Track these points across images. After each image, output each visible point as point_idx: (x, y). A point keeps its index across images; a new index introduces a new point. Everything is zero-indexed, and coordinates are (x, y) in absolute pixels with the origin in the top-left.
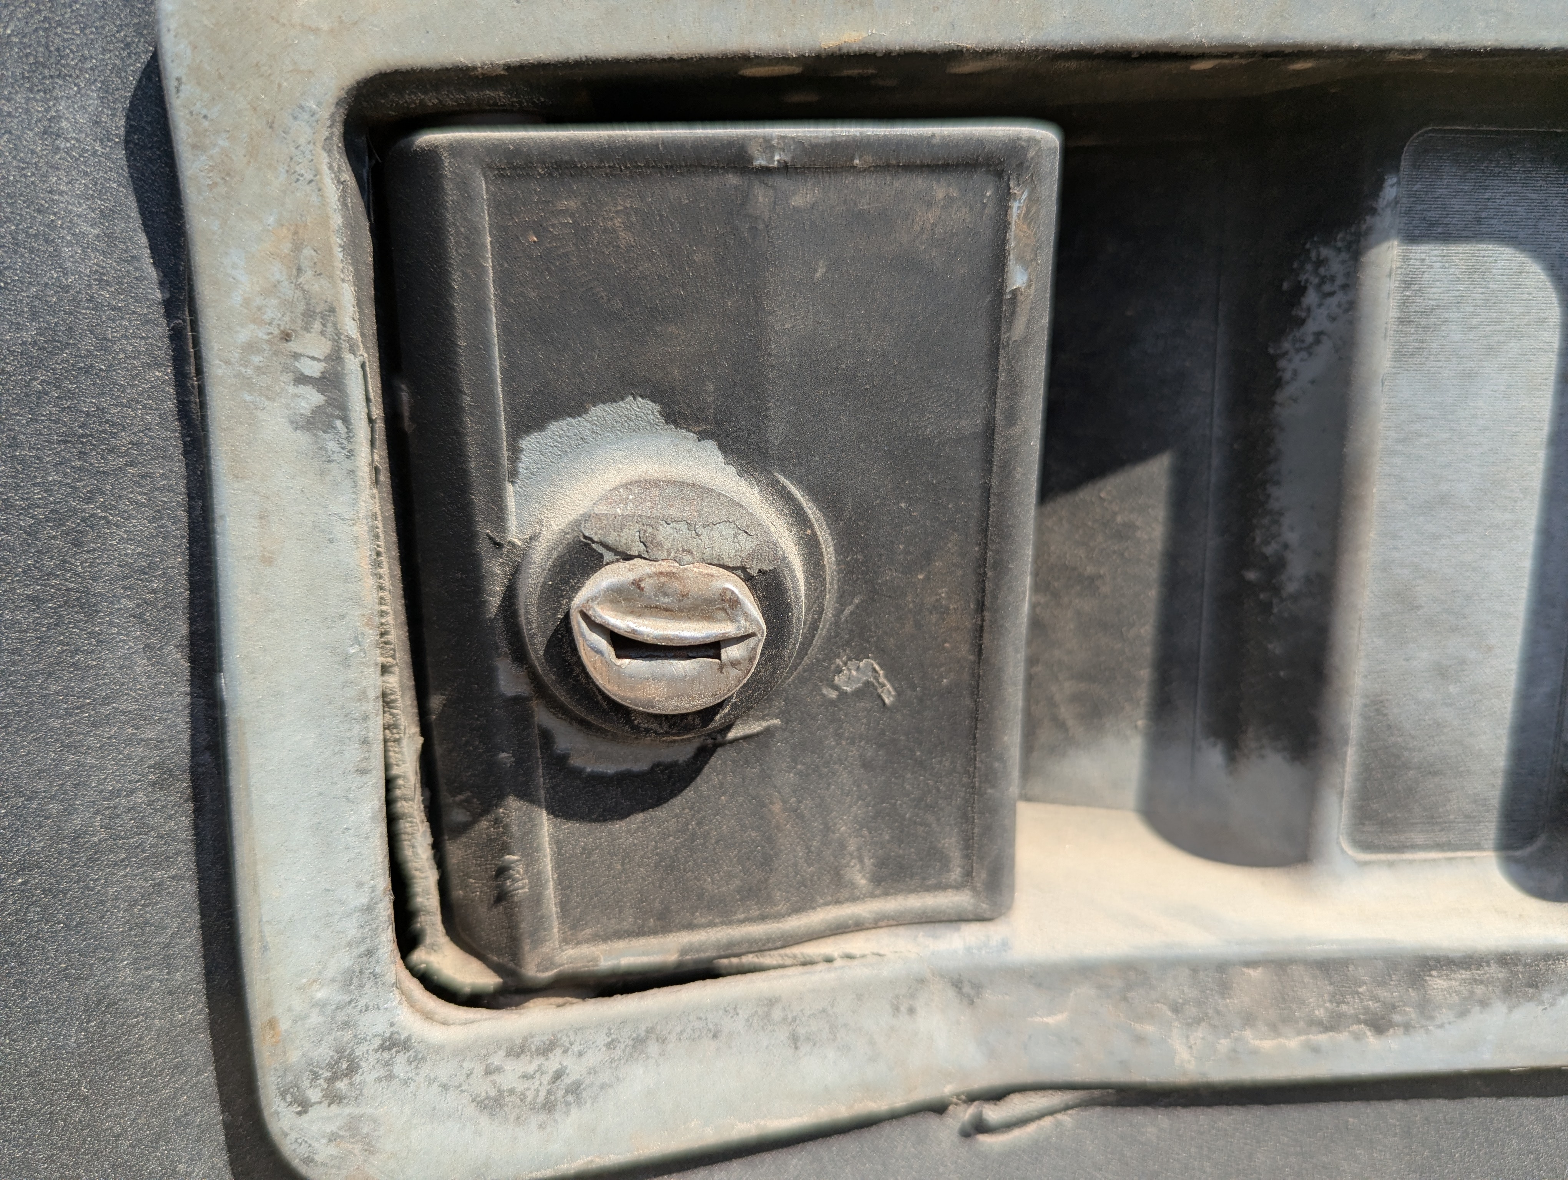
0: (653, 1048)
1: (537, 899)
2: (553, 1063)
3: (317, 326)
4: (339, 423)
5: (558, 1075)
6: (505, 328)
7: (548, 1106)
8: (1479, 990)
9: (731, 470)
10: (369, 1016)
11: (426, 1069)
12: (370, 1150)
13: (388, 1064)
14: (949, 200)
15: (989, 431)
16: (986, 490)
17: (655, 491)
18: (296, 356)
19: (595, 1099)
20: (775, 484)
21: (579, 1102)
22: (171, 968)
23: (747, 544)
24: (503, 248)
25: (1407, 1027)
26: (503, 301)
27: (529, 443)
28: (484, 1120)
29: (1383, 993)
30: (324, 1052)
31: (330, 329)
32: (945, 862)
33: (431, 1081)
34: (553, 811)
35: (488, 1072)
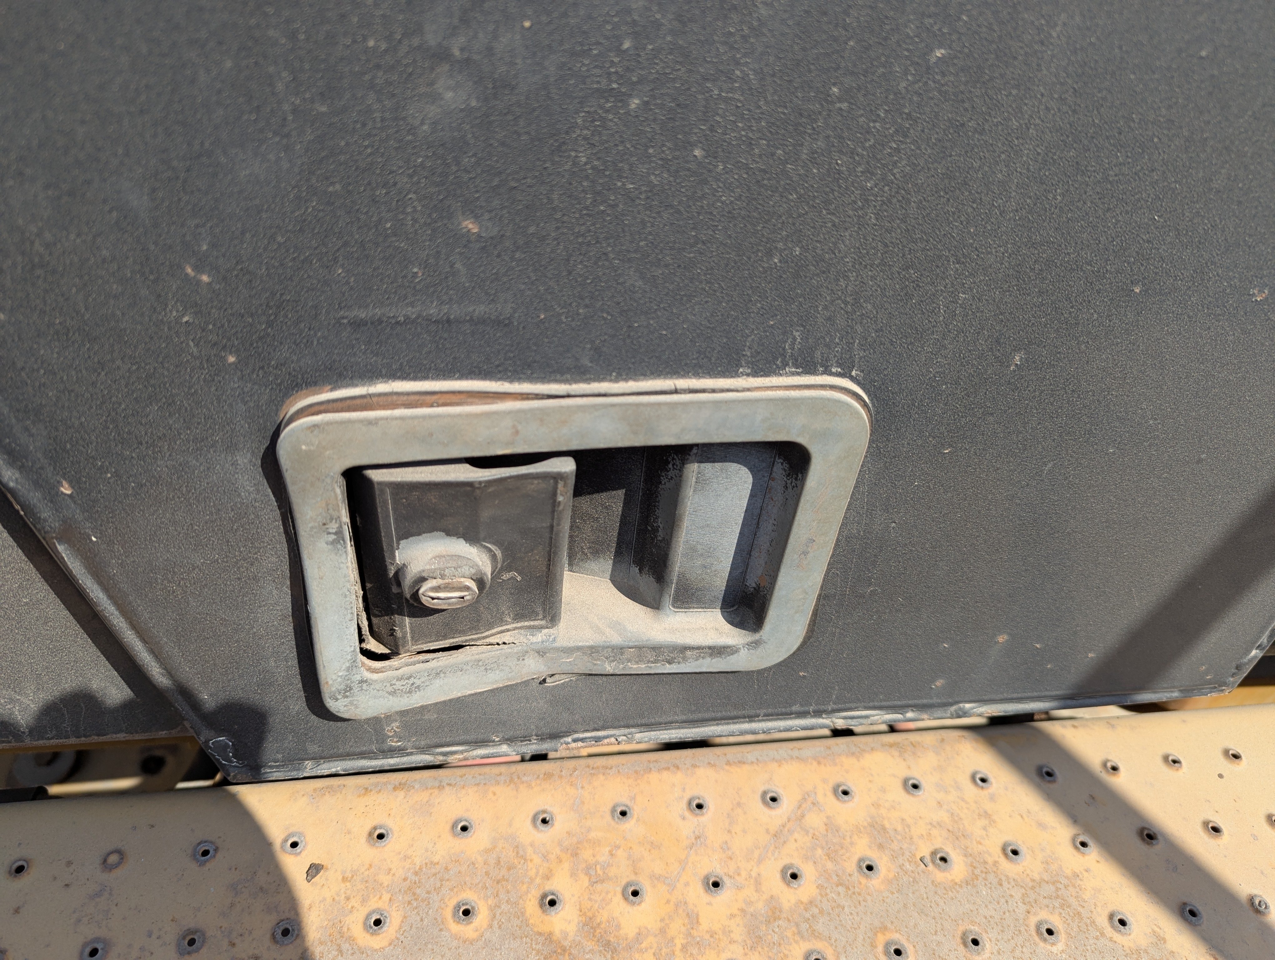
0: (442, 675)
1: (404, 637)
2: (411, 682)
3: (334, 521)
4: (342, 542)
5: (413, 684)
6: (396, 520)
7: (410, 692)
8: (702, 655)
9: (468, 545)
10: (355, 676)
11: (372, 687)
12: (357, 707)
13: (361, 687)
14: (538, 483)
15: (552, 527)
16: (551, 538)
17: (444, 559)
18: (327, 528)
19: (424, 689)
20: (482, 545)
21: (419, 690)
22: (287, 662)
23: (473, 571)
24: (395, 502)
25: (679, 663)
26: (394, 513)
27: (403, 543)
28: (391, 697)
29: (671, 655)
30: (343, 687)
31: (338, 521)
32: (537, 614)
33: (374, 689)
34: (408, 616)
35: (391, 685)
